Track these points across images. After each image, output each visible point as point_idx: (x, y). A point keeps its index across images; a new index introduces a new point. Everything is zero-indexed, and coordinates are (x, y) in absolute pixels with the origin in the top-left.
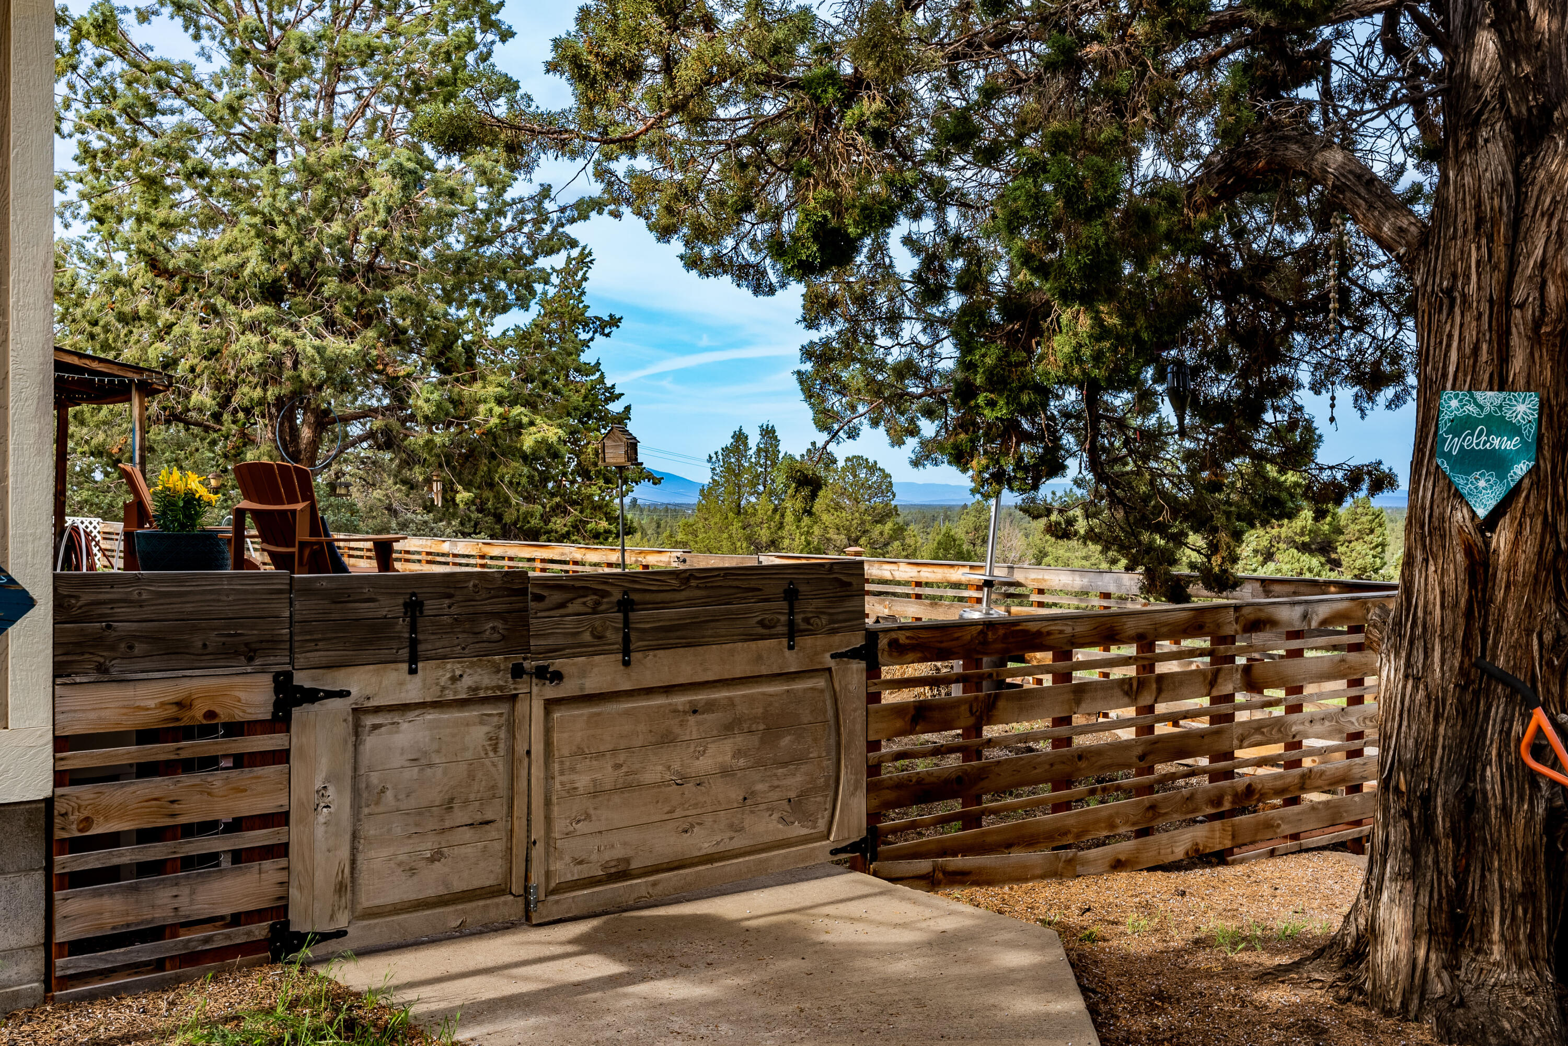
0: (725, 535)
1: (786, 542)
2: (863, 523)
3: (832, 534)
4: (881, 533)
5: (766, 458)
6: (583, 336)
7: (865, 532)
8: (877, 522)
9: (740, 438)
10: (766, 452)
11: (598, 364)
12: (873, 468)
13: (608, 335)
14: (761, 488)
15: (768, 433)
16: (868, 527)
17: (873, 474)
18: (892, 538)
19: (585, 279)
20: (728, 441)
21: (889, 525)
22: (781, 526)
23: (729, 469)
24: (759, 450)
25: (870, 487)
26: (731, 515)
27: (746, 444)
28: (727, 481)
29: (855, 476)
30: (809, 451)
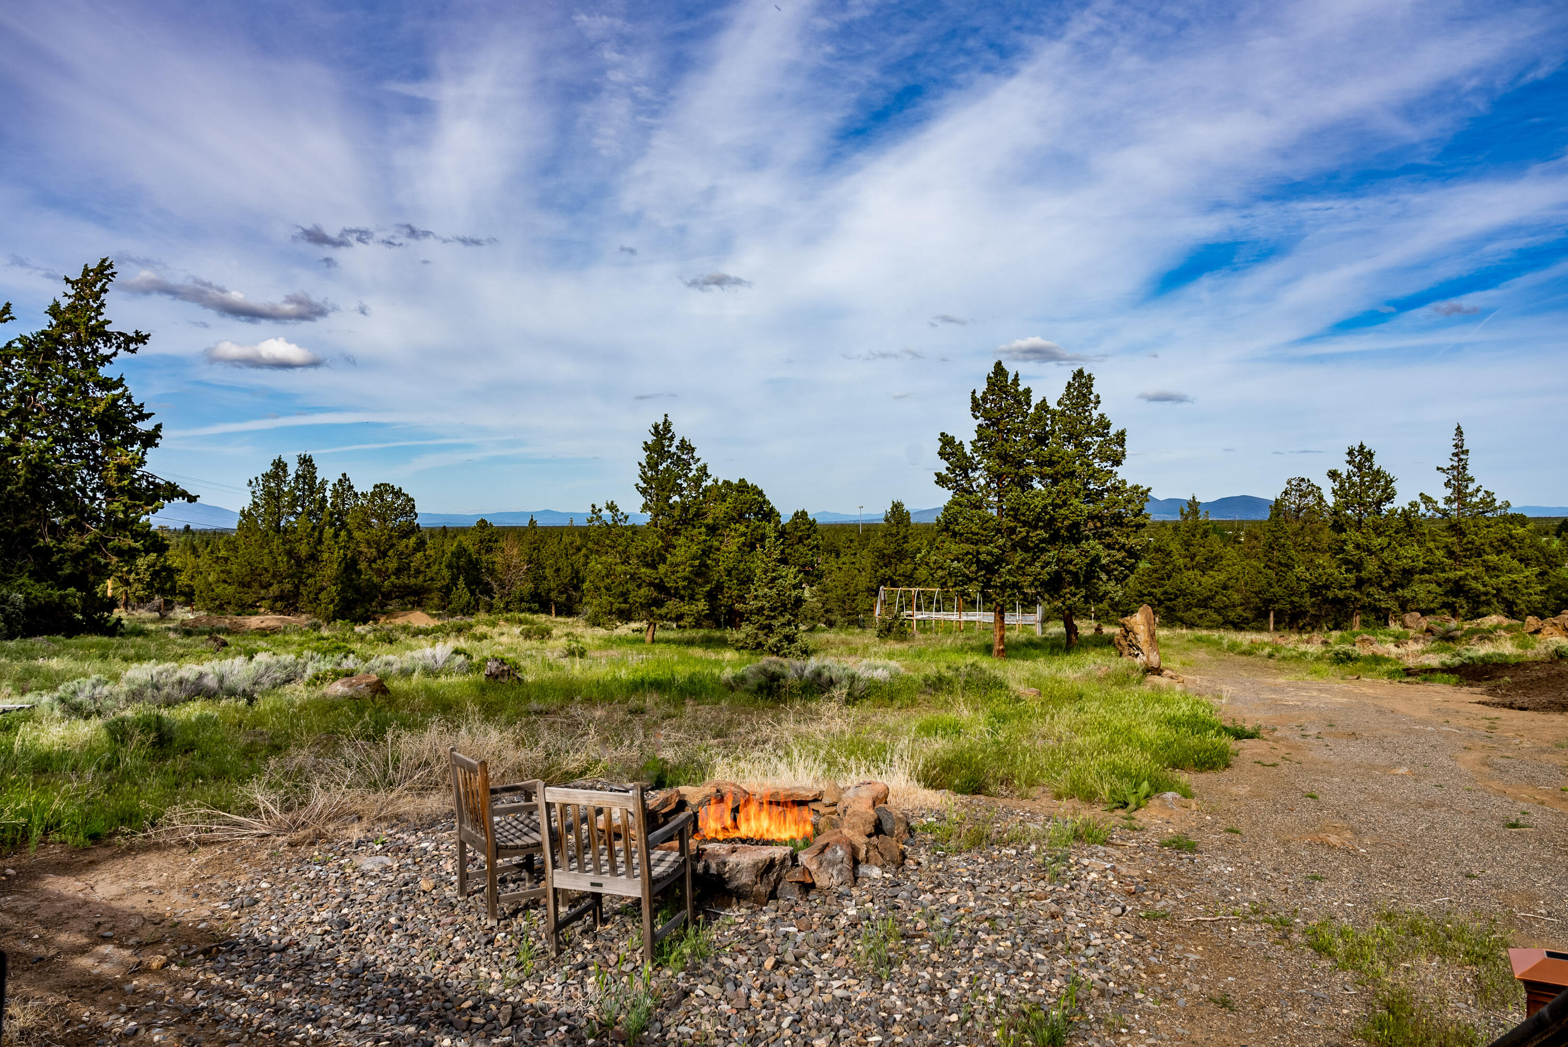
0: (266, 551)
1: (326, 556)
2: (391, 537)
3: (363, 548)
4: (407, 546)
5: (304, 483)
6: (104, 351)
7: (392, 546)
8: (403, 537)
9: (280, 465)
10: (305, 477)
11: (121, 379)
12: (398, 494)
13: (133, 351)
14: (300, 509)
15: (306, 461)
16: (395, 541)
17: (398, 498)
18: (416, 550)
19: (104, 290)
20: (269, 468)
21: (413, 540)
22: (320, 541)
23: (269, 493)
24: (298, 476)
25: (396, 509)
26: (271, 533)
27: (285, 471)
28: (268, 503)
29: (382, 500)
30: (340, 480)
